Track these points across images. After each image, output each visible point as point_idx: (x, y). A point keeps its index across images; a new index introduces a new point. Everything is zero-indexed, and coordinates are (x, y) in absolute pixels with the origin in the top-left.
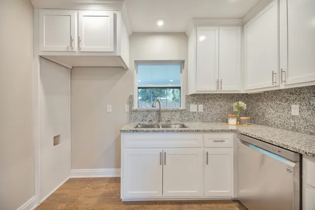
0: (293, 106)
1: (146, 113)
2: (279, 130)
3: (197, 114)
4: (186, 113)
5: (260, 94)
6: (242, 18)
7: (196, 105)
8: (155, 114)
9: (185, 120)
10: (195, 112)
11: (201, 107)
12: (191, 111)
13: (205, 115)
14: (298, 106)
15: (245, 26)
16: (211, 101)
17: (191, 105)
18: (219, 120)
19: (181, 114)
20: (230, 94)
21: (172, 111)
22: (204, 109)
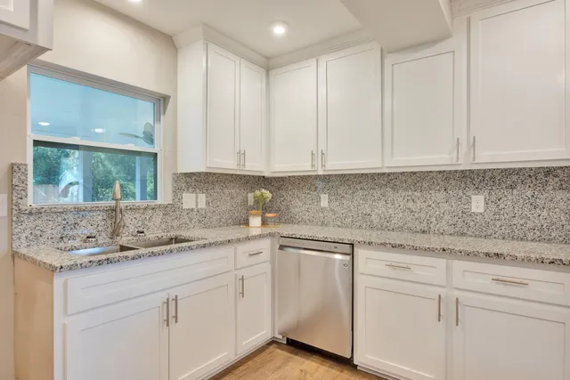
0: (322, 196)
1: (71, 218)
2: (308, 227)
3: (195, 213)
4: (174, 211)
5: (282, 179)
6: (268, 58)
7: (194, 195)
8: (100, 218)
9: (172, 227)
10: (192, 210)
11: (202, 198)
12: (185, 206)
13: (209, 214)
14: (327, 195)
15: (272, 73)
16: (217, 189)
17: (184, 195)
18: (229, 221)
19: (164, 215)
20: (245, 176)
21: (145, 209)
22: (208, 203)
